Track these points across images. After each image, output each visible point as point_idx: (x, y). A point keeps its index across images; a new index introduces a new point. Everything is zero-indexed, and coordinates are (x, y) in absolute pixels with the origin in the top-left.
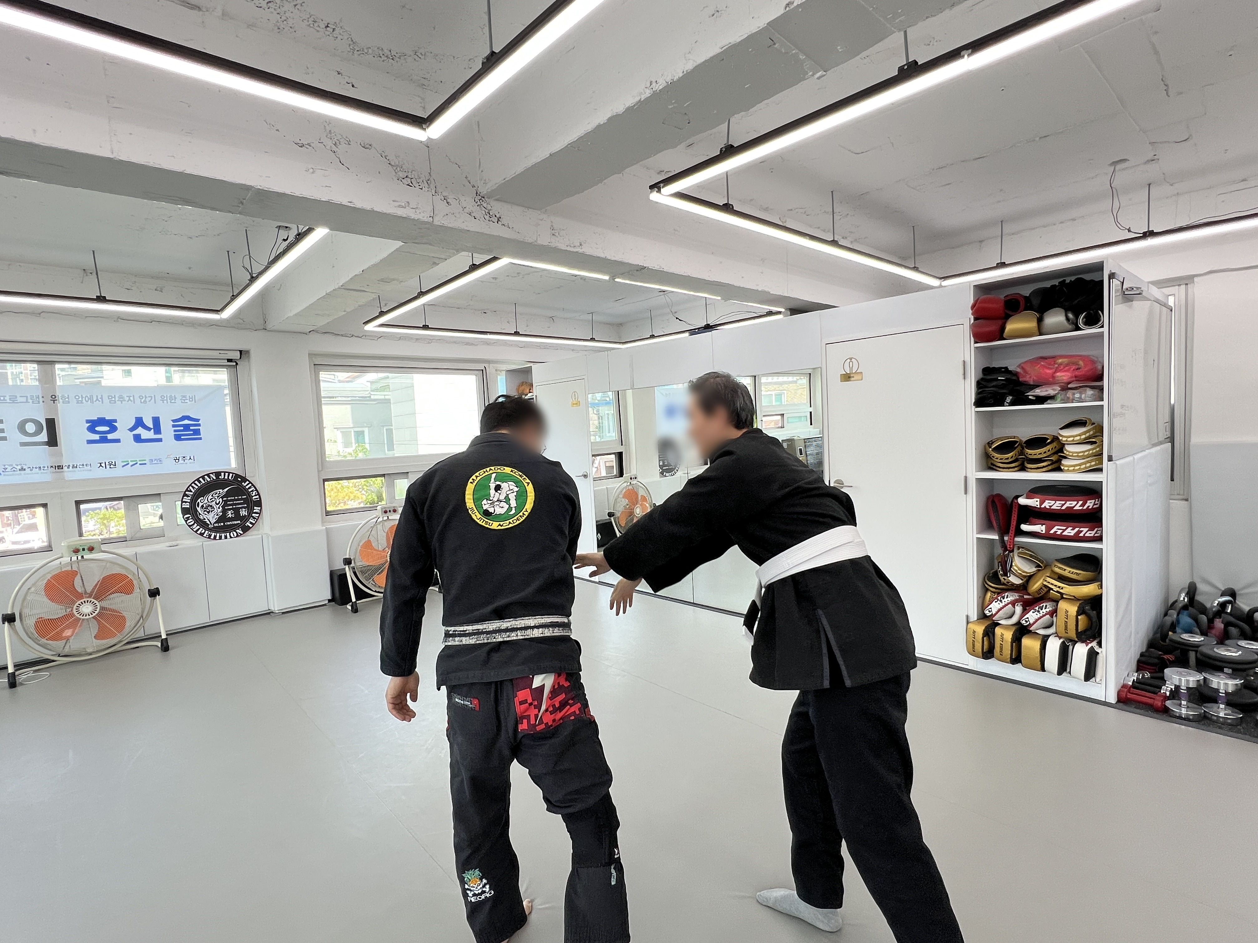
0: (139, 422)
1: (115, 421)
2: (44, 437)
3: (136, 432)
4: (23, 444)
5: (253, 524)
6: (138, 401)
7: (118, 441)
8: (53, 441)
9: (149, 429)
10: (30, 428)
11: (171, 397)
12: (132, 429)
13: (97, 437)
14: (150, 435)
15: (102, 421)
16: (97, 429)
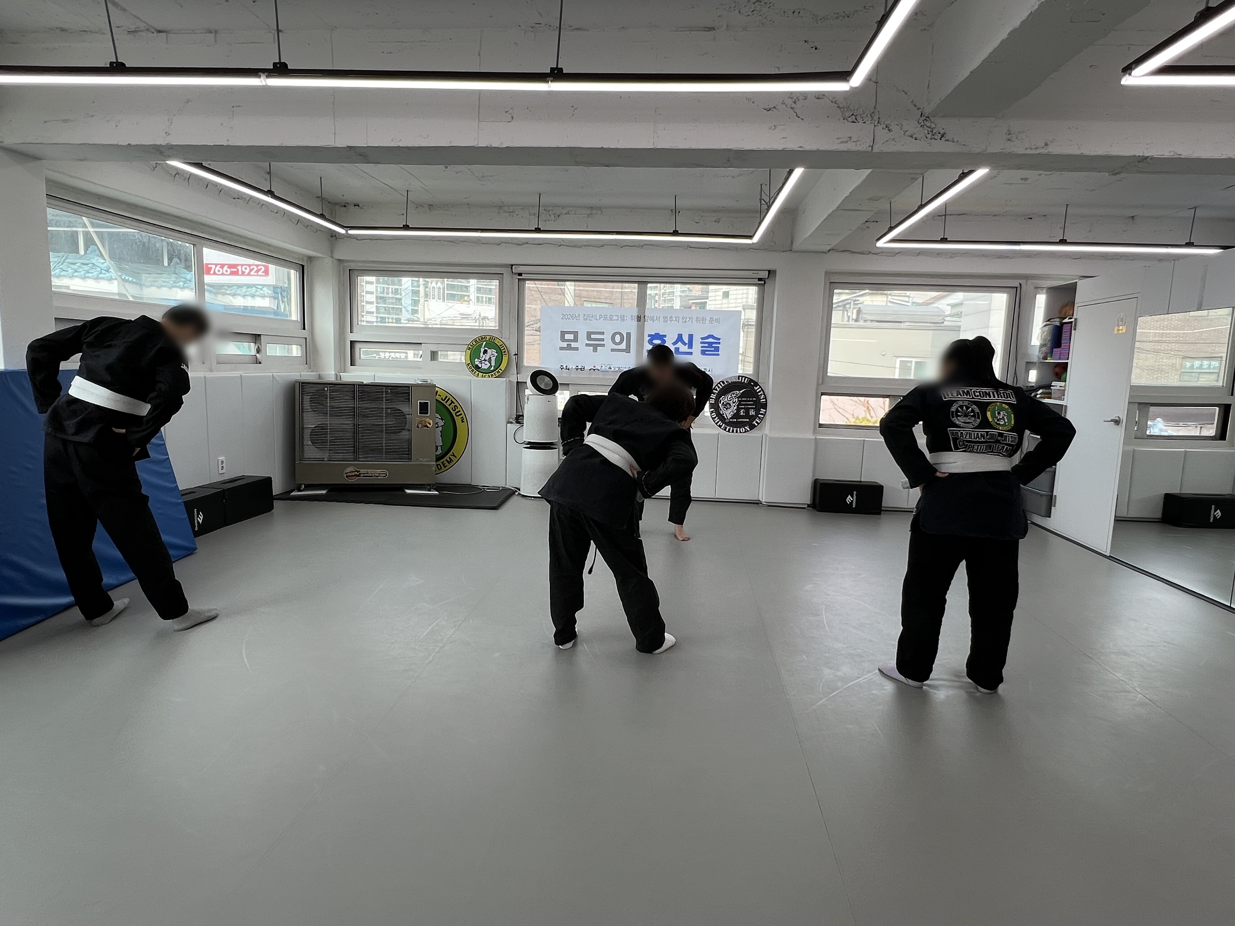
0: (680, 338)
1: (665, 336)
2: (623, 346)
4: (612, 350)
5: (758, 424)
6: (681, 320)
8: (628, 350)
9: (685, 344)
10: (618, 338)
11: (703, 318)
14: (684, 348)
15: (657, 336)
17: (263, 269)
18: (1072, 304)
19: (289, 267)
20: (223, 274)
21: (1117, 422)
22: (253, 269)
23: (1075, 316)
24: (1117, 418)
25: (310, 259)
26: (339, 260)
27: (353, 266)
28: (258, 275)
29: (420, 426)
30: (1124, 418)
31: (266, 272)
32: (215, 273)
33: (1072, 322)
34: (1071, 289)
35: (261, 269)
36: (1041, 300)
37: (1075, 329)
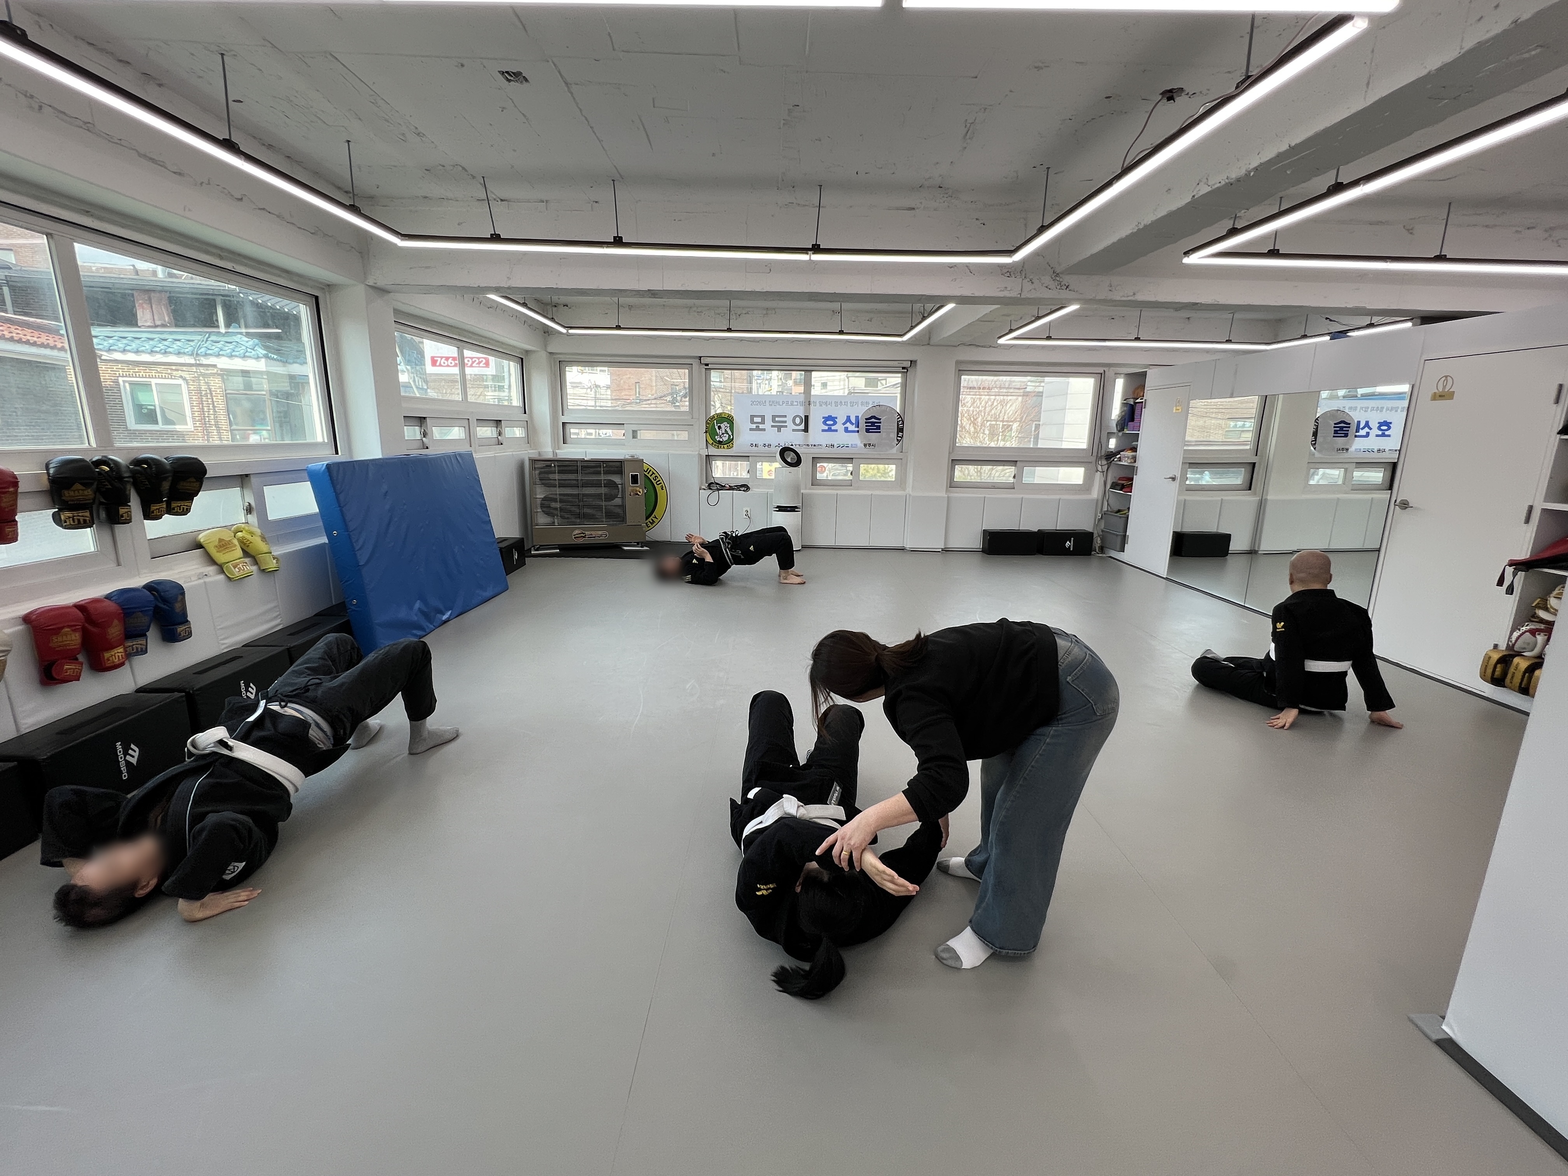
0: (848, 419)
1: (836, 418)
2: (802, 427)
3: (845, 426)
4: (794, 430)
6: (849, 404)
7: (836, 431)
8: (806, 430)
9: (852, 424)
10: (798, 421)
11: (867, 402)
12: (844, 424)
13: (826, 428)
14: (852, 428)
15: (829, 418)
16: (827, 423)
17: (484, 361)
18: (1143, 387)
19: (510, 360)
20: (448, 366)
21: (1174, 479)
22: (475, 361)
23: (1145, 398)
24: (1174, 476)
25: (527, 352)
26: (550, 353)
27: (562, 358)
28: (479, 367)
29: (632, 494)
30: (1178, 476)
31: (487, 364)
32: (440, 365)
33: (1142, 402)
34: (1144, 375)
35: (482, 361)
36: (1120, 384)
37: (1145, 408)
